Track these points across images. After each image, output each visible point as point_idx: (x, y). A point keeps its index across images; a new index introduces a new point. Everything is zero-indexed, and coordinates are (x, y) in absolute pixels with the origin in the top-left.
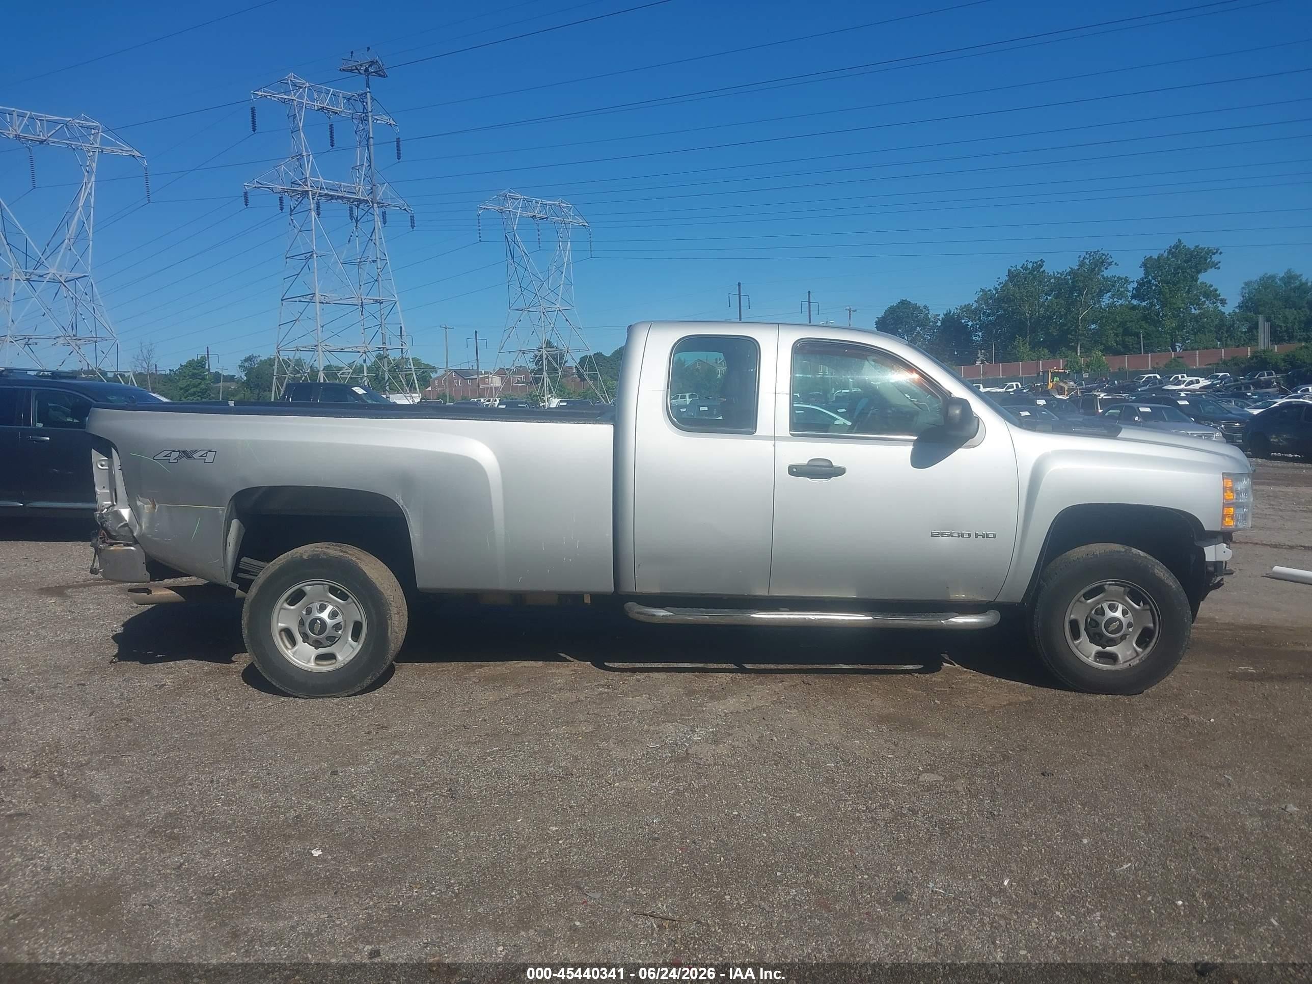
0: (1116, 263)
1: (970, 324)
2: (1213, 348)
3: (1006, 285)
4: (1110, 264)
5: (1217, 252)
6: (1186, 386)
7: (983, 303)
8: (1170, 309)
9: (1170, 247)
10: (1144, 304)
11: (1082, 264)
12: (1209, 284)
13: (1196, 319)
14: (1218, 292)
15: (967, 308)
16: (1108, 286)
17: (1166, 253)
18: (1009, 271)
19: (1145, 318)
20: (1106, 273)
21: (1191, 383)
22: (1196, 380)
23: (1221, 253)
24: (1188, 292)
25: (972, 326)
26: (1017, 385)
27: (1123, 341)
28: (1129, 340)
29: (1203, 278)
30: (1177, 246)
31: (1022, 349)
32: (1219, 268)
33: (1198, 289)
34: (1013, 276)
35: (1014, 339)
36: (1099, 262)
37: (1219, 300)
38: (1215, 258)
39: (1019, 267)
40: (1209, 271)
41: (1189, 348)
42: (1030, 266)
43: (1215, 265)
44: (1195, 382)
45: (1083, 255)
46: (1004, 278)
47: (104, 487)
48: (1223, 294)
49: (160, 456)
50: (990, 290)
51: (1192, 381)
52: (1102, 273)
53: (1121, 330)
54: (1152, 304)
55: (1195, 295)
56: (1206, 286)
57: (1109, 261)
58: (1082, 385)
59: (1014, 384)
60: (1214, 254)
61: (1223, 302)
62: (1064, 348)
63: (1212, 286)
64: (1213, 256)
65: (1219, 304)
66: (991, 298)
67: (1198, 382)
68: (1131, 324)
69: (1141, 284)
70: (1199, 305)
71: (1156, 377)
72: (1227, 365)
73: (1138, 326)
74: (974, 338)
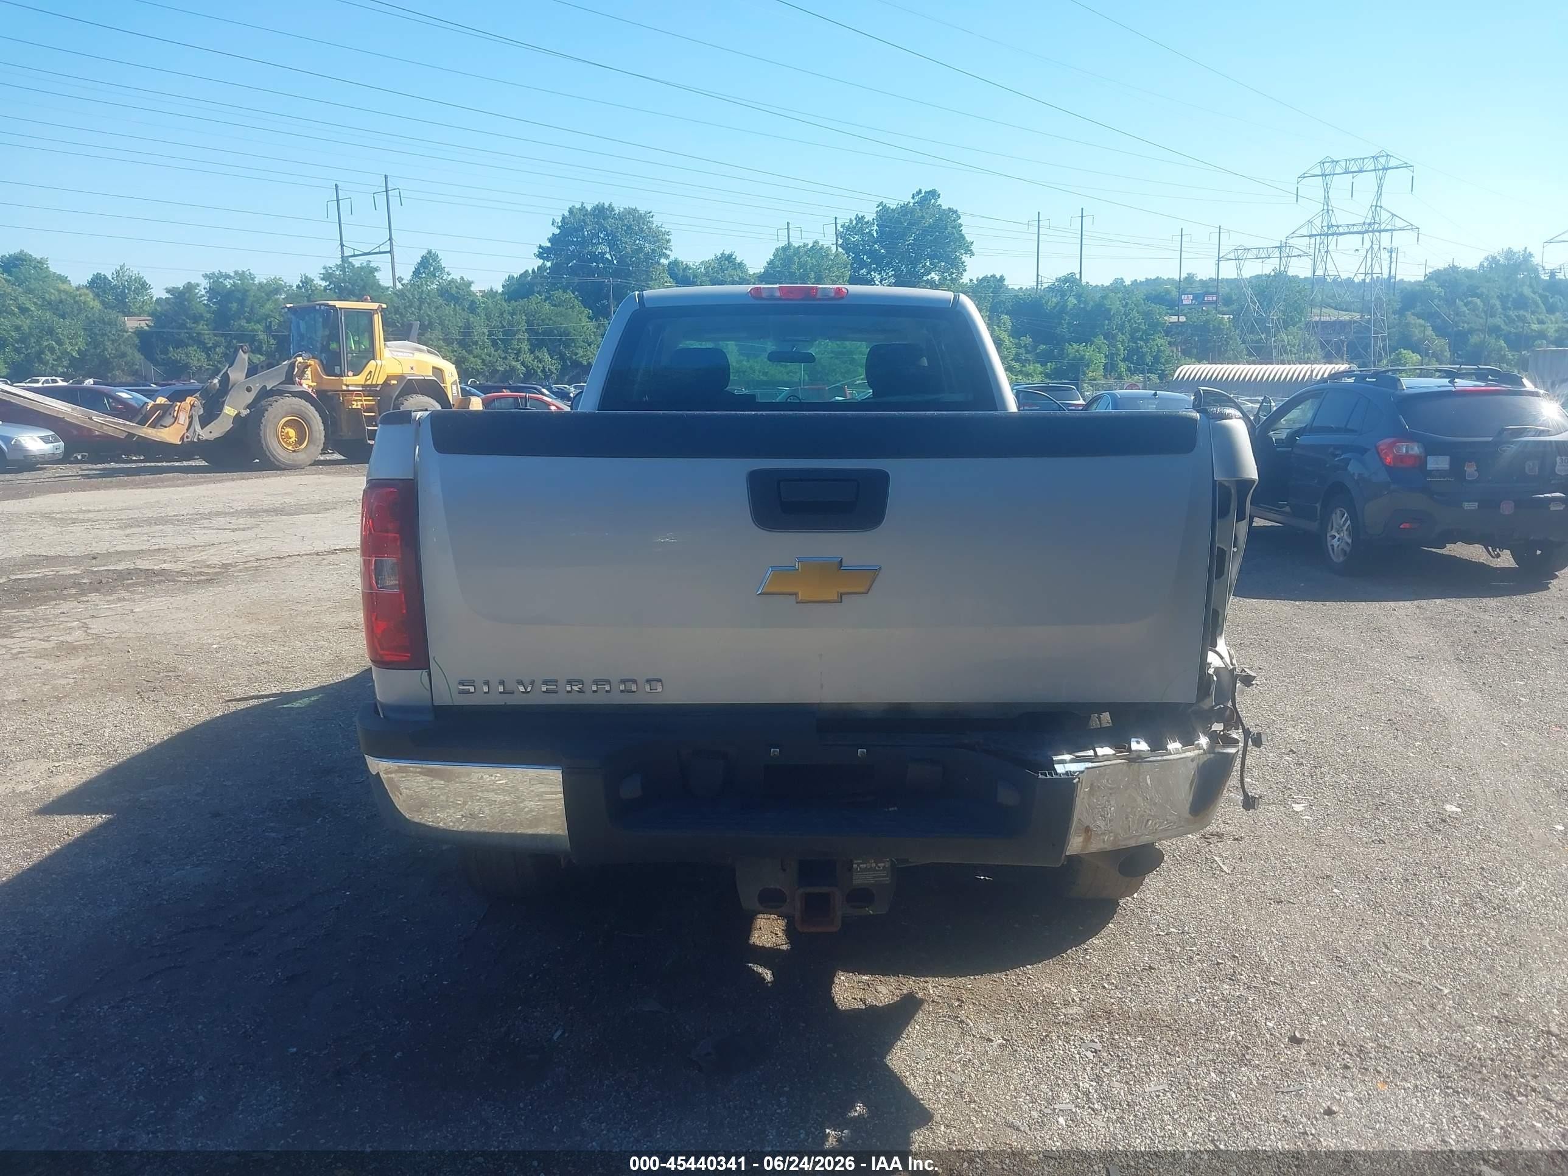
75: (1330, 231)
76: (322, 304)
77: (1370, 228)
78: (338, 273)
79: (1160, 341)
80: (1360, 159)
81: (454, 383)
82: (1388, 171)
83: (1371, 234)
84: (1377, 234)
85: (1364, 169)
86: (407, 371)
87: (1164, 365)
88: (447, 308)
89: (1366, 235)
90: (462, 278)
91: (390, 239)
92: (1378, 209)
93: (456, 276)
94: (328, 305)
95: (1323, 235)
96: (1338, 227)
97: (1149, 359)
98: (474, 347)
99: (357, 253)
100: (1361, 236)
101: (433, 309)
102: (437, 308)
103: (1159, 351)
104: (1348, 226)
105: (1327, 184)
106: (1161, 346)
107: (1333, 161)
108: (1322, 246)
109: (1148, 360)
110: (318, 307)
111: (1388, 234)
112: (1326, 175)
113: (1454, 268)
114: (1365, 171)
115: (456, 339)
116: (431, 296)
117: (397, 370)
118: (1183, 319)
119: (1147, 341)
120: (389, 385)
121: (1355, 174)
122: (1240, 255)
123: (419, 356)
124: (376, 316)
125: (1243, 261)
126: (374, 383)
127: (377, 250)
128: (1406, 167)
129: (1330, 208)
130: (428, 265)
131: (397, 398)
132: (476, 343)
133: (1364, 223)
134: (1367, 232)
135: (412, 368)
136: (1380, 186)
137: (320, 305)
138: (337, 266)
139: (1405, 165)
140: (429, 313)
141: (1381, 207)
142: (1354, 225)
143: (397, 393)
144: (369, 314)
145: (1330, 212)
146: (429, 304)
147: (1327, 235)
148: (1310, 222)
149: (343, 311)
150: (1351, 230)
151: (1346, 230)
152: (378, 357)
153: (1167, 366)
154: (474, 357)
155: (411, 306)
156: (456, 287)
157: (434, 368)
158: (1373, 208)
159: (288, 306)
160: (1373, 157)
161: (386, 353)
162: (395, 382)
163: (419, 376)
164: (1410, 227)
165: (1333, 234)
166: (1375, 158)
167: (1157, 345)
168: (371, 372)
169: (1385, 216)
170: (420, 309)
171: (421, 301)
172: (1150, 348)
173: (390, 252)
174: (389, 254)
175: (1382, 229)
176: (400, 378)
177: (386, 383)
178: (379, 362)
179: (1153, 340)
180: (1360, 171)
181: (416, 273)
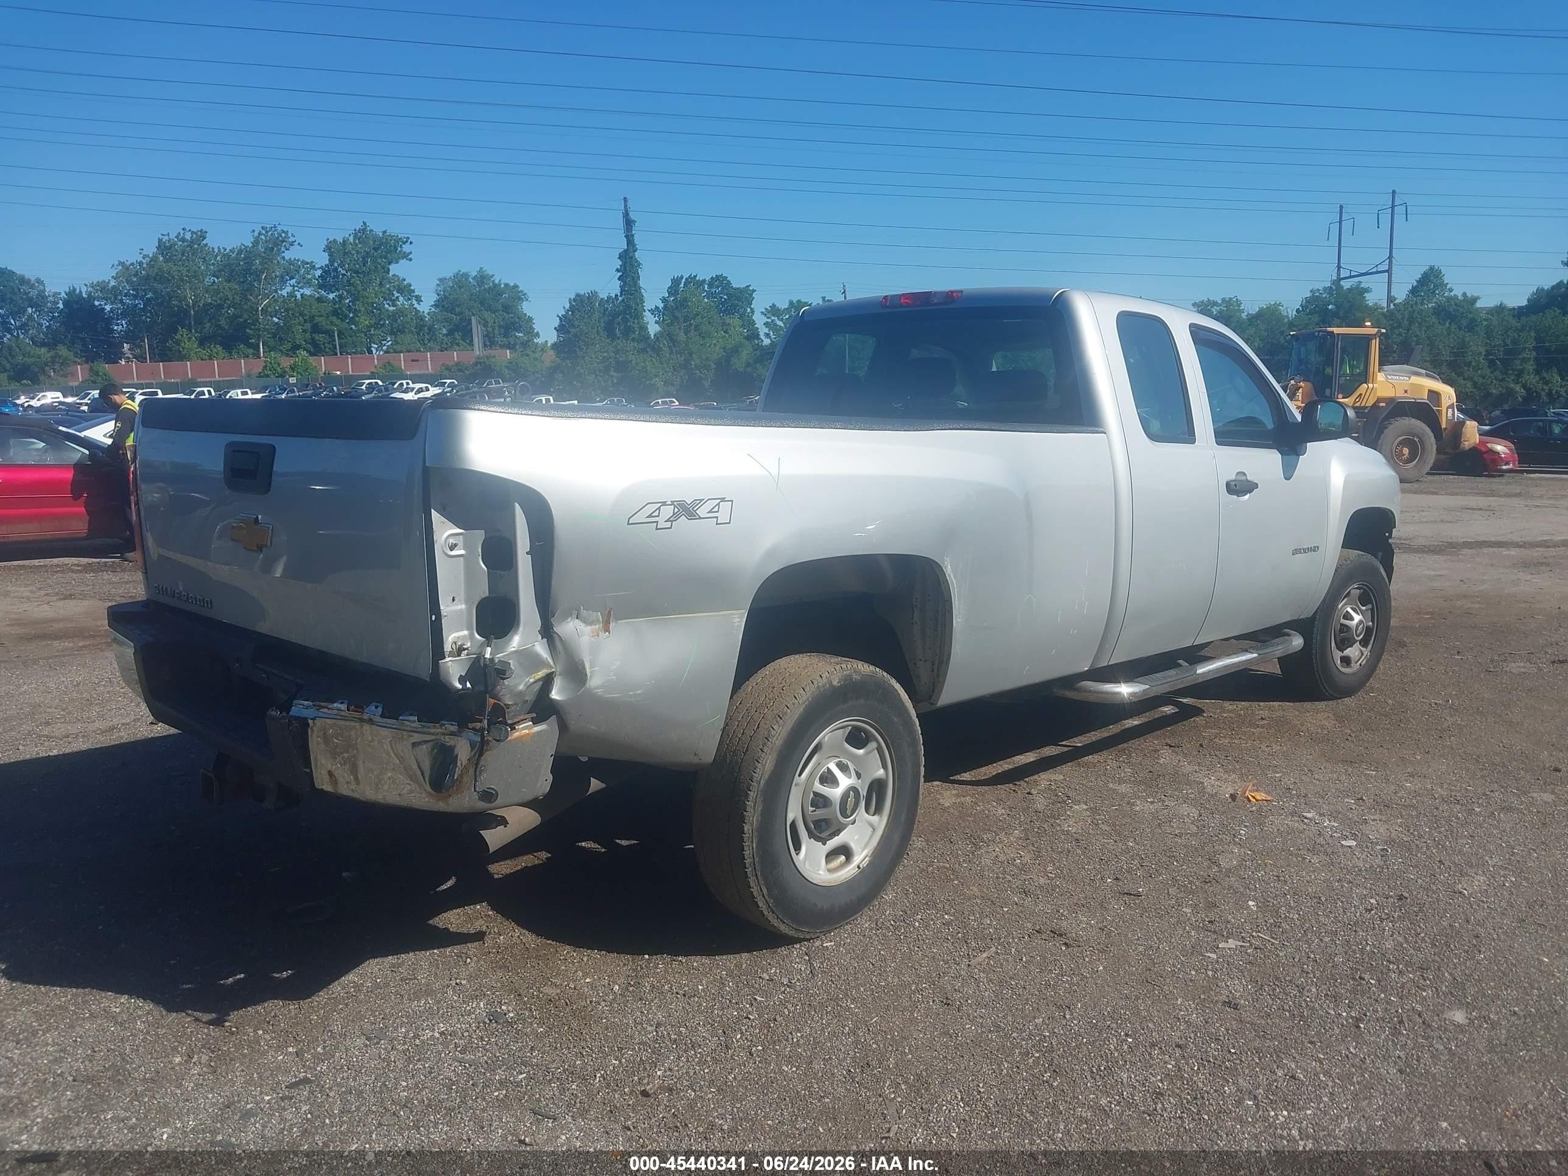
0: (299, 244)
1: (108, 308)
2: (417, 351)
3: (154, 259)
4: (292, 244)
5: (407, 242)
6: (415, 394)
7: (124, 281)
8: (364, 304)
9: (355, 230)
10: (331, 296)
11: (256, 242)
12: (401, 276)
13: (394, 317)
14: (412, 288)
15: (102, 287)
16: (292, 270)
17: (352, 237)
18: (160, 241)
19: (335, 313)
20: (288, 255)
21: (420, 391)
22: (426, 387)
23: (411, 243)
24: (381, 285)
25: (112, 311)
26: (209, 392)
27: (313, 339)
28: (320, 338)
29: (394, 269)
30: (363, 230)
31: (188, 345)
32: (411, 260)
33: (390, 283)
34: (164, 248)
35: (176, 331)
36: (276, 242)
37: (413, 296)
38: (406, 248)
39: (173, 236)
40: (402, 262)
41: (391, 351)
42: (188, 236)
43: (406, 256)
44: (424, 389)
45: (258, 229)
46: (151, 249)
47: (454, 600)
48: (418, 289)
49: (641, 517)
50: (132, 264)
51: (421, 388)
52: (283, 254)
53: (308, 326)
54: (341, 297)
55: (389, 289)
56: (399, 279)
57: (290, 240)
58: (294, 392)
59: (205, 389)
60: (404, 243)
61: (419, 299)
62: (242, 346)
63: (405, 280)
64: (403, 246)
65: (415, 302)
66: (136, 275)
67: (427, 390)
68: (320, 319)
69: (326, 272)
70: (394, 303)
71: (377, 383)
72: (451, 371)
73: (329, 323)
74: (116, 328)
76: (1321, 331)
78: (1324, 296)
81: (1451, 406)
86: (1400, 393)
88: (1440, 327)
90: (1464, 294)
91: (1390, 257)
93: (1458, 292)
94: (1326, 331)
98: (1466, 368)
99: (1353, 274)
101: (1424, 328)
102: (1428, 328)
110: (1317, 334)
115: (1446, 361)
116: (1423, 315)
117: (1389, 393)
120: (1379, 407)
123: (1415, 380)
124: (1374, 341)
126: (1362, 405)
127: (1374, 270)
130: (1430, 281)
131: (1383, 421)
132: (1469, 364)
135: (1406, 392)
137: (1319, 332)
138: (1325, 289)
140: (1418, 333)
143: (1383, 416)
144: (1368, 339)
146: (1420, 324)
149: (1340, 337)
152: (1371, 381)
154: (1464, 379)
155: (1399, 326)
156: (1456, 304)
157: (1430, 391)
159: (1292, 333)
161: (1380, 377)
162: (1384, 404)
163: (1410, 399)
168: (1361, 394)
170: (1408, 330)
171: (1411, 320)
173: (1389, 271)
174: (1387, 274)
176: (1390, 401)
177: (1375, 406)
178: (1371, 385)
181: (1414, 291)
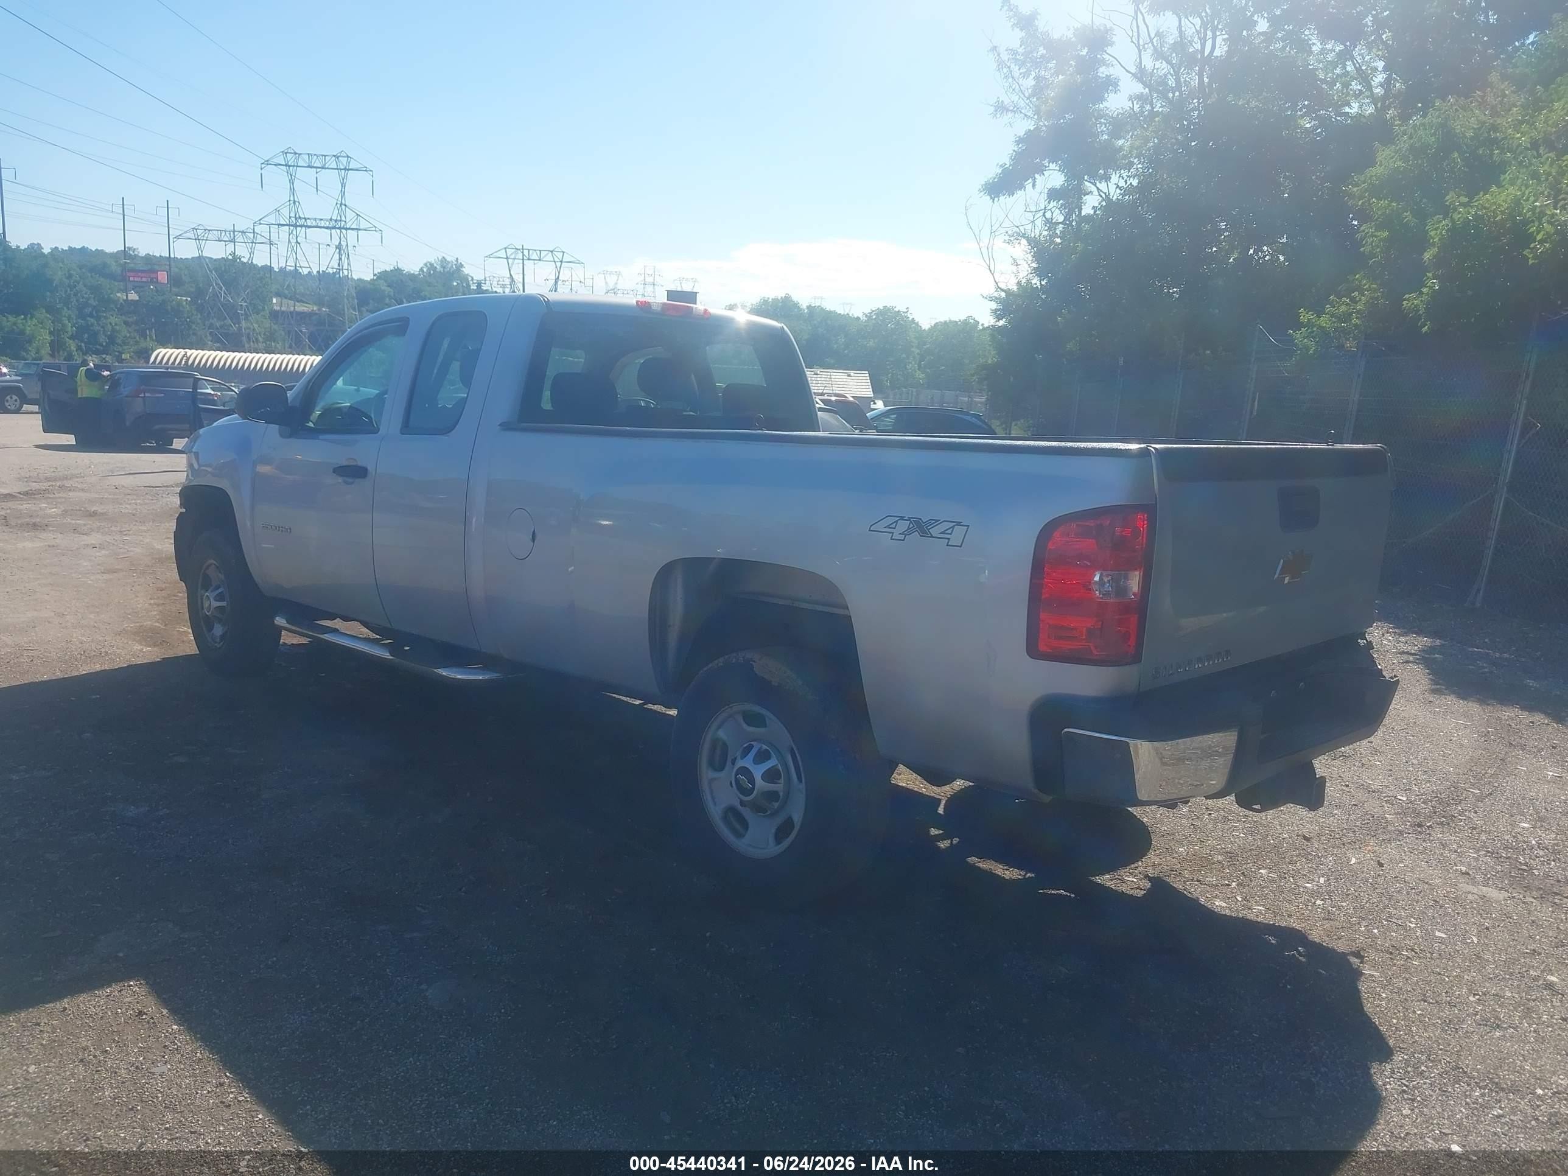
75: (297, 223)
77: (337, 225)
79: (113, 320)
80: (322, 155)
82: (350, 171)
83: (338, 231)
84: (344, 231)
85: (327, 166)
87: (121, 346)
89: (333, 231)
92: (343, 207)
95: (292, 226)
96: (305, 219)
97: (103, 339)
100: (328, 231)
103: (113, 330)
104: (315, 219)
105: (291, 175)
106: (116, 325)
107: (295, 153)
108: (291, 235)
109: (101, 340)
111: (354, 233)
112: (289, 166)
113: (397, 271)
114: (328, 168)
118: (133, 296)
119: (98, 318)
121: (318, 170)
122: (199, 235)
125: (204, 241)
128: (366, 171)
129: (296, 199)
133: (331, 219)
134: (334, 228)
136: (343, 185)
139: (365, 169)
141: (345, 205)
142: (321, 220)
145: (297, 204)
147: (296, 226)
148: (277, 210)
150: (319, 225)
151: (314, 224)
153: (125, 347)
158: (339, 206)
160: (334, 156)
164: (374, 229)
165: (301, 226)
166: (337, 157)
167: (111, 324)
169: (350, 215)
172: (103, 327)
175: (348, 227)
179: (106, 318)
180: (322, 168)
